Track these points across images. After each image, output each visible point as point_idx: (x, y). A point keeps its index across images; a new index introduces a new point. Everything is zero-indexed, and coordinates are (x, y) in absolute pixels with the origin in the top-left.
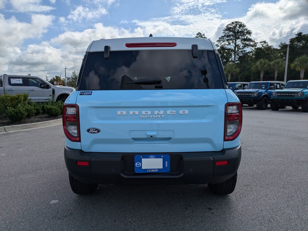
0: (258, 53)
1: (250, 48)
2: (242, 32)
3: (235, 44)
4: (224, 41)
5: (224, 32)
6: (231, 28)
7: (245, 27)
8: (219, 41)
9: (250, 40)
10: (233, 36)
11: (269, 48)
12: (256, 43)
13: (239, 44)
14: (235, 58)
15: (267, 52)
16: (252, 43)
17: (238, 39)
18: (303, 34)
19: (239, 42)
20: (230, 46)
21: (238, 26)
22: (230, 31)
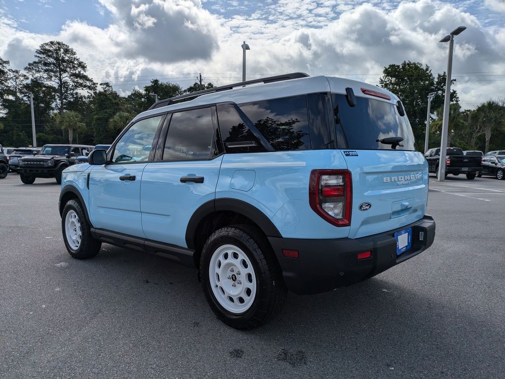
0: (102, 101)
1: (86, 91)
2: (70, 62)
3: (60, 80)
4: (39, 71)
5: (38, 55)
6: (49, 51)
7: (75, 54)
8: (29, 69)
9: (85, 78)
10: (55, 66)
11: (115, 95)
12: (94, 84)
13: (68, 81)
14: (62, 103)
15: (114, 101)
16: (88, 84)
17: (65, 72)
18: (160, 83)
19: (66, 77)
20: (51, 82)
21: (62, 50)
22: (49, 56)
